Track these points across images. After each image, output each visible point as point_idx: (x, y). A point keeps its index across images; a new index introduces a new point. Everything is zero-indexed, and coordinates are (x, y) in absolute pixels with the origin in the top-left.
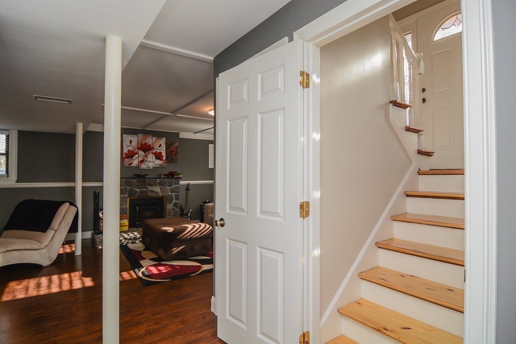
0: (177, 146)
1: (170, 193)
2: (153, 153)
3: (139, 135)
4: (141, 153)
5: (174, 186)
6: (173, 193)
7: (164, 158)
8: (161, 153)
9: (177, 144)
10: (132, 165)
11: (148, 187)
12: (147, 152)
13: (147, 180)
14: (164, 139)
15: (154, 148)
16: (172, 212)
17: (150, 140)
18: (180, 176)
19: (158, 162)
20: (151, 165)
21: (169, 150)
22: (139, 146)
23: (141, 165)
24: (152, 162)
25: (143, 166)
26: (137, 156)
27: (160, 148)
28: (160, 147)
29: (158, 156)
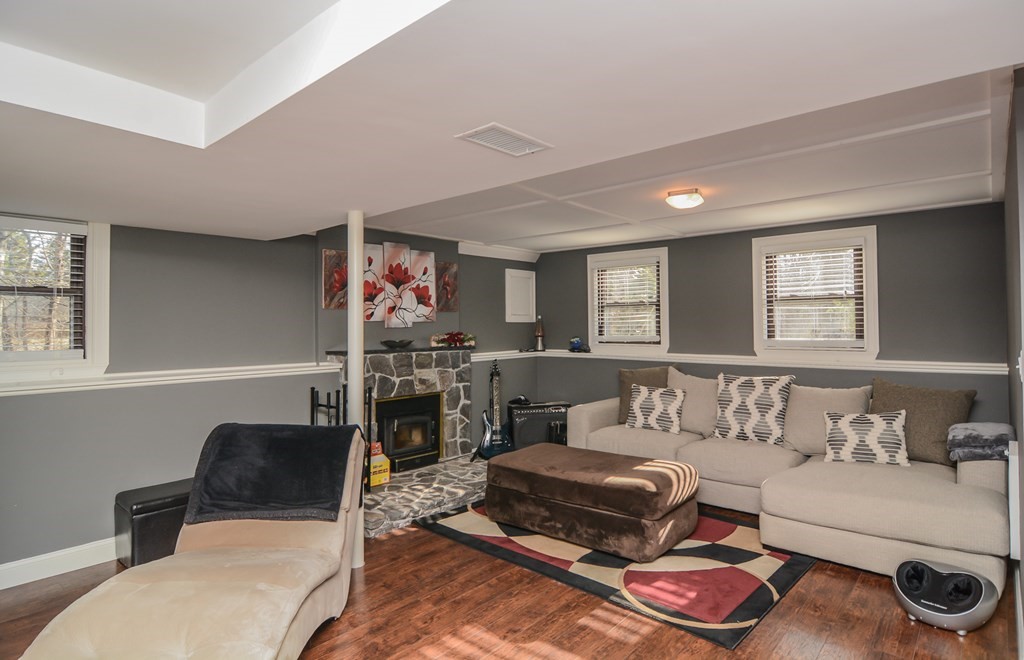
0: (456, 273)
1: (454, 385)
2: (413, 290)
3: (386, 244)
4: (390, 288)
5: (462, 366)
6: (460, 382)
7: (433, 301)
8: (426, 288)
9: (455, 268)
10: (372, 319)
11: (416, 371)
12: (402, 287)
13: (414, 354)
14: (432, 255)
15: (414, 278)
16: (459, 428)
17: (407, 258)
18: (473, 343)
19: (423, 310)
20: (410, 318)
21: (441, 283)
22: (387, 272)
23: (390, 319)
24: (411, 313)
25: (395, 321)
26: (381, 297)
27: (424, 278)
28: (424, 274)
29: (422, 297)
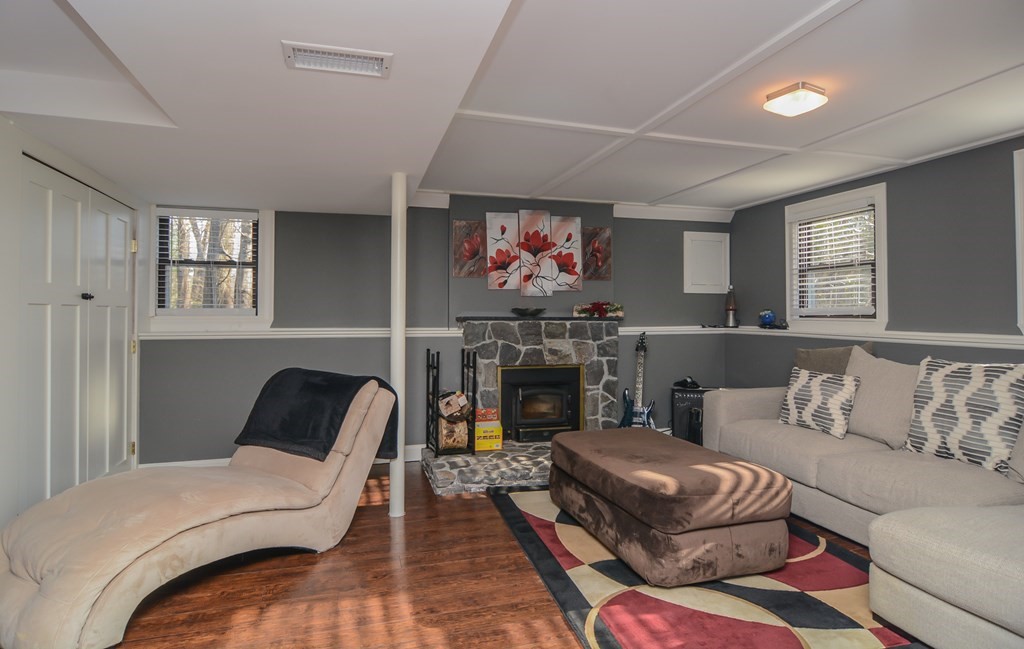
0: (609, 239)
1: (595, 358)
2: (554, 257)
3: (521, 212)
4: (526, 256)
5: (606, 338)
6: (602, 356)
7: (579, 269)
8: (570, 256)
9: (608, 233)
10: (505, 287)
11: (545, 341)
12: (539, 255)
13: (543, 323)
14: (578, 220)
15: (555, 245)
16: (601, 406)
17: (546, 225)
18: (620, 314)
19: (566, 279)
20: (549, 287)
21: (590, 249)
22: (522, 240)
23: (526, 287)
24: (550, 280)
25: (531, 289)
26: (516, 264)
27: (568, 245)
28: (568, 240)
29: (565, 264)
